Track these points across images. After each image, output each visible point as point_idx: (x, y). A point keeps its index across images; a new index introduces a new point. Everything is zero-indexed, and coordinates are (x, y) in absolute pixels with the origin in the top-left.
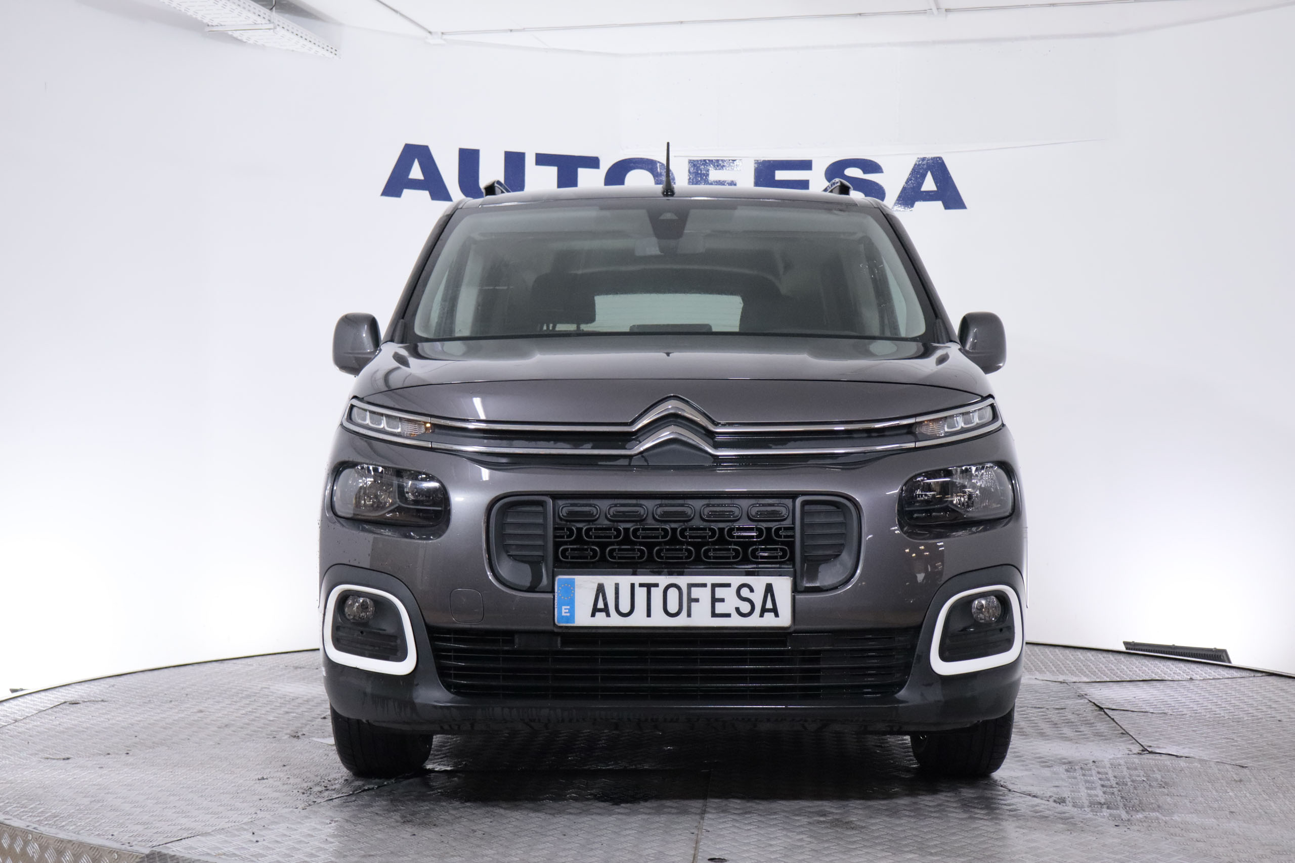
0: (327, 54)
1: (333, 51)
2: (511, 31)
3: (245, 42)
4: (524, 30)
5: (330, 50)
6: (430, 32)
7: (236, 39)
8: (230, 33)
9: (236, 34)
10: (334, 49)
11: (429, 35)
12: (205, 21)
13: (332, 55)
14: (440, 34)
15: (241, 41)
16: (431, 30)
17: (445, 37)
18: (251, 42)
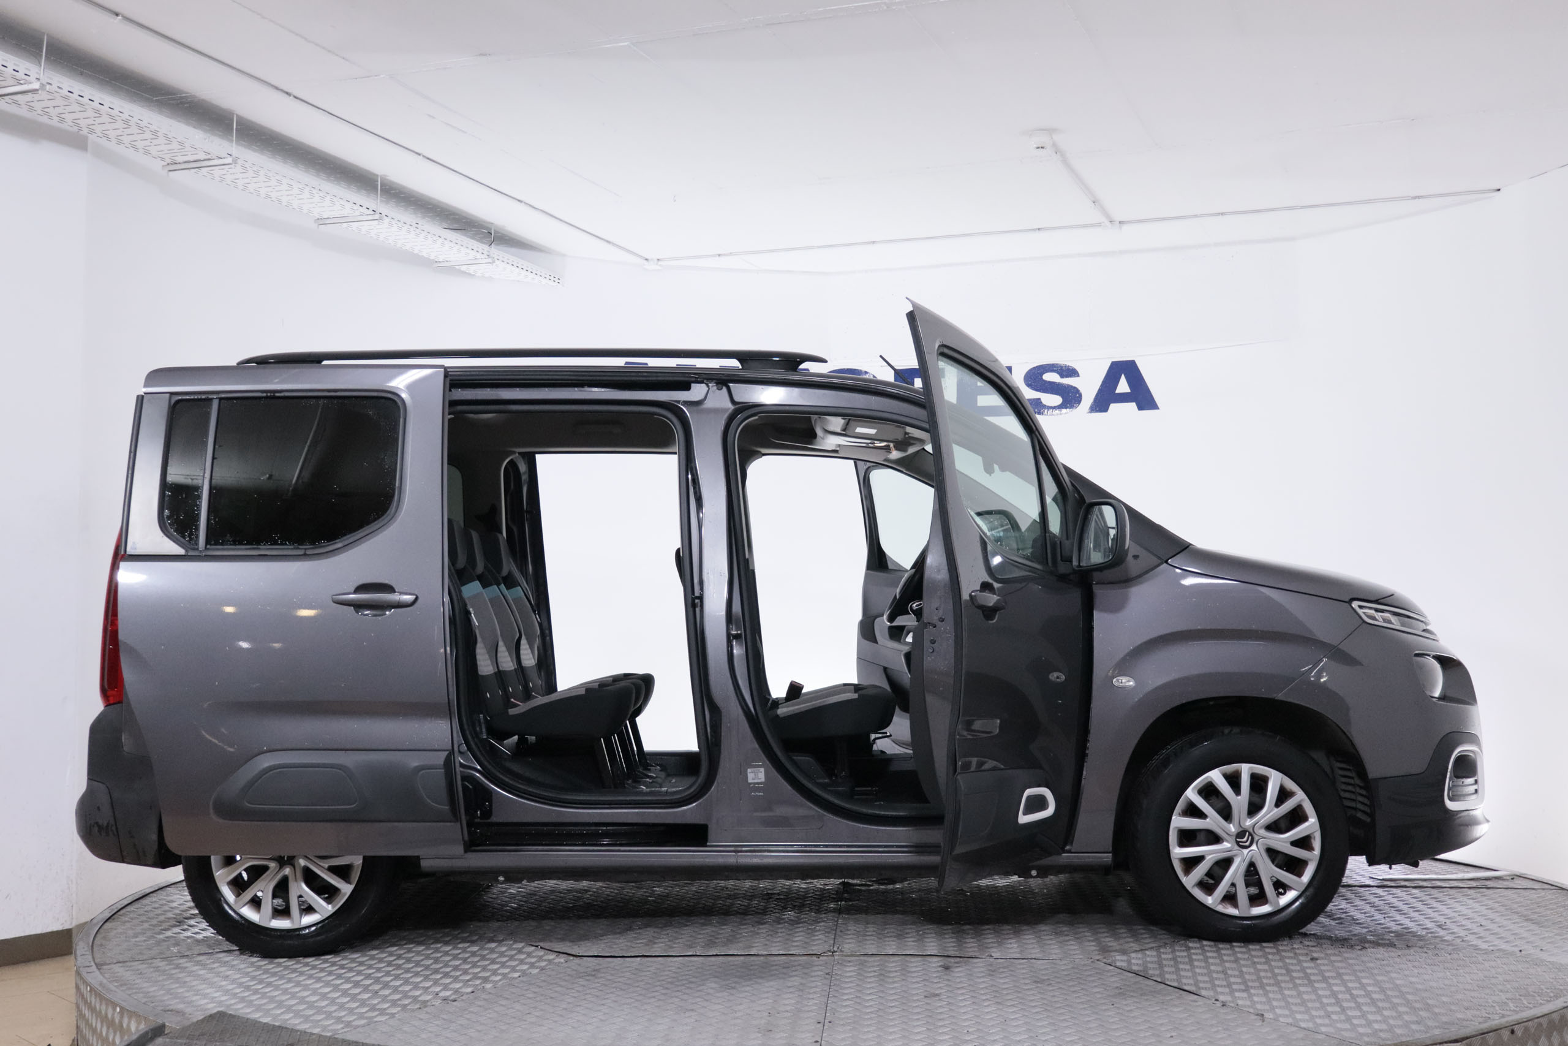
0: (551, 283)
1: (557, 281)
2: (719, 255)
3: (474, 275)
4: (731, 254)
5: (552, 279)
6: (647, 259)
7: (464, 273)
8: (457, 267)
9: (463, 268)
10: (557, 278)
11: (645, 262)
12: (432, 257)
13: (556, 283)
14: (656, 261)
15: (469, 274)
16: (647, 257)
17: (660, 263)
18: (479, 274)
